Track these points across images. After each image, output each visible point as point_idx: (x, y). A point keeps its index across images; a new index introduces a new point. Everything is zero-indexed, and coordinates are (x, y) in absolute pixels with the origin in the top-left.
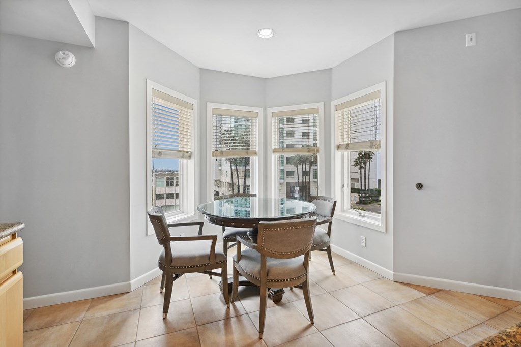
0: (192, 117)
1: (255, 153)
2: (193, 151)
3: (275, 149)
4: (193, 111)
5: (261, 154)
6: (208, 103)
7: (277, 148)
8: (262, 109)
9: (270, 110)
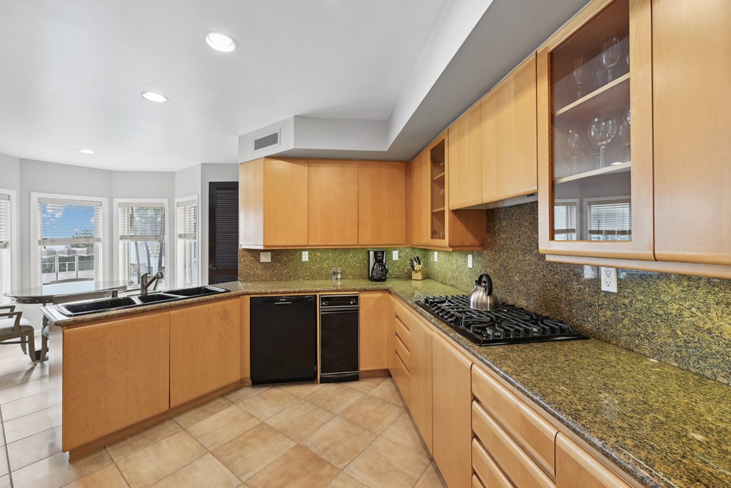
0: (7, 207)
1: (99, 240)
2: (9, 240)
3: (123, 236)
4: (9, 202)
5: (107, 240)
6: (32, 193)
7: (126, 234)
8: (107, 199)
9: (117, 201)
